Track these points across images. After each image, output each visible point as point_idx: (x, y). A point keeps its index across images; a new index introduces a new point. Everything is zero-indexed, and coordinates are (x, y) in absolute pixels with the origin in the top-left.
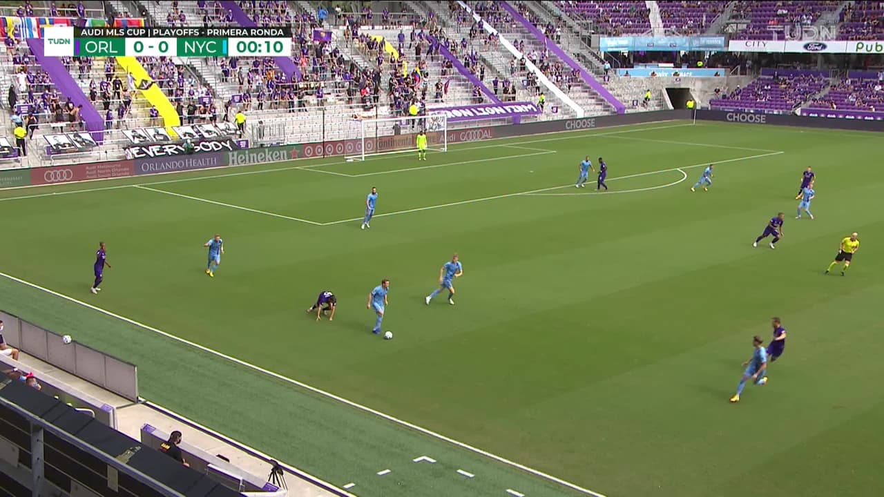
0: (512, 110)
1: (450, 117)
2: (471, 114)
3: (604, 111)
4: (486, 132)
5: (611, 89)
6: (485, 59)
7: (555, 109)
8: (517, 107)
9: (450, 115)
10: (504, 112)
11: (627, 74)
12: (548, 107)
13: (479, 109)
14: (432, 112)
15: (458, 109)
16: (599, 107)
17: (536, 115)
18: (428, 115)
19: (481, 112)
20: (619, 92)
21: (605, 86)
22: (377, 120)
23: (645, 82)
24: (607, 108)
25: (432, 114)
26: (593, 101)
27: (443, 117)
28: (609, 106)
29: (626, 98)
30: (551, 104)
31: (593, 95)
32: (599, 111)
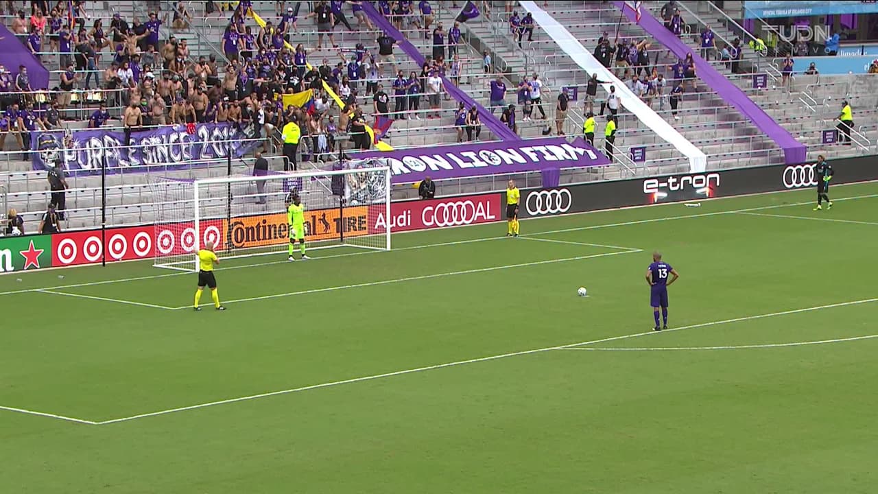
0: (540, 154)
1: (397, 172)
2: (447, 166)
3: (755, 155)
4: (480, 205)
5: (770, 106)
6: (478, 40)
7: (639, 154)
8: (552, 148)
9: (397, 166)
10: (521, 160)
11: (812, 70)
12: (621, 151)
13: (465, 154)
14: (358, 161)
15: (417, 153)
16: (741, 148)
17: (596, 167)
18: (348, 168)
19: (470, 160)
20: (791, 115)
21: (758, 100)
22: (231, 179)
23: (853, 88)
24: (761, 148)
25: (357, 167)
26: (729, 134)
27: (383, 173)
28: (765, 146)
29: (809, 127)
30: (630, 143)
31: (728, 120)
32: (741, 158)
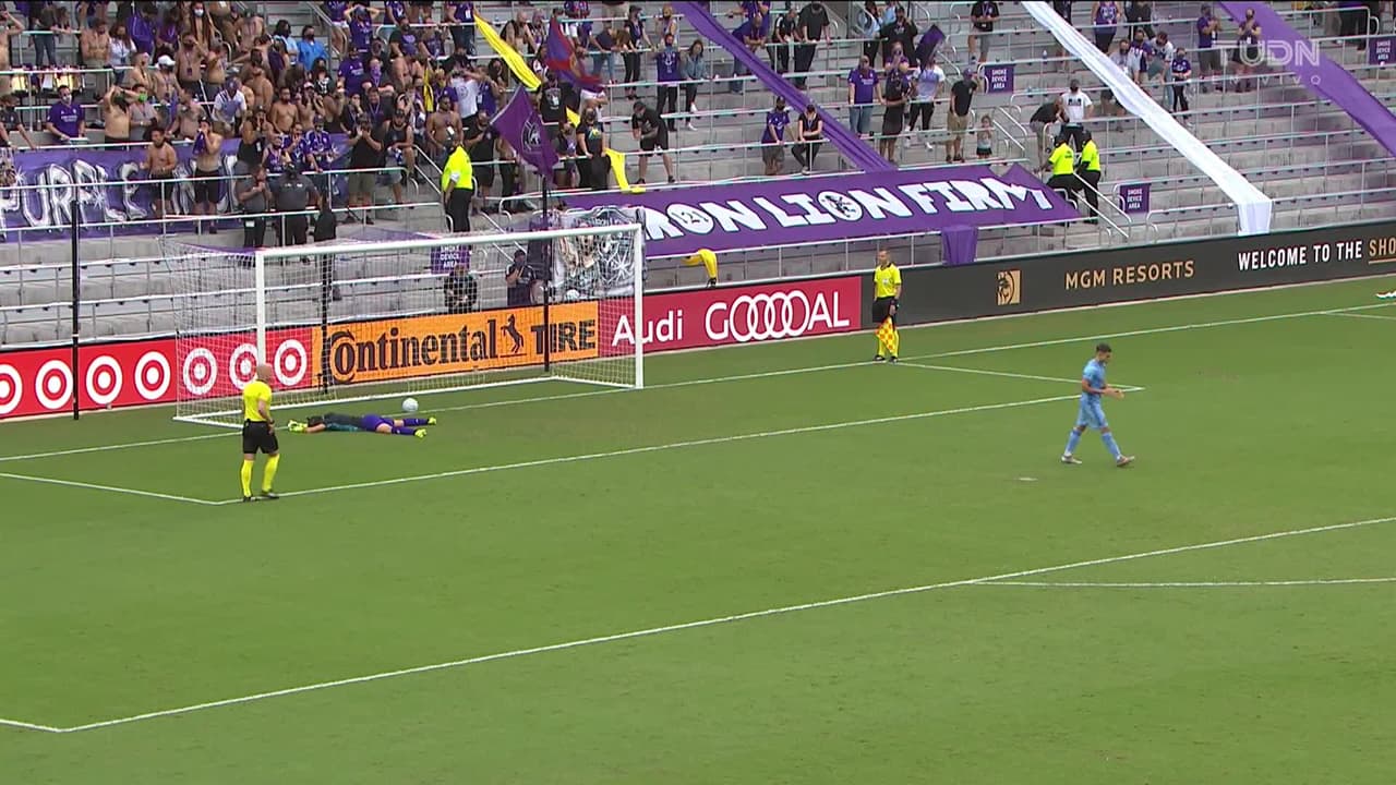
0: (938, 199)
1: (656, 234)
2: (755, 222)
3: (1371, 199)
4: (820, 299)
7: (1135, 198)
8: (962, 186)
9: (656, 223)
10: (901, 210)
13: (790, 199)
14: (580, 213)
15: (694, 198)
16: (1343, 185)
17: (1050, 225)
18: (560, 226)
19: (800, 211)
21: (1379, 89)
24: (1384, 185)
25: (577, 225)
26: (1317, 157)
27: (628, 236)
28: (1391, 180)
30: (1119, 177)
31: (1317, 129)
32: (1343, 205)
